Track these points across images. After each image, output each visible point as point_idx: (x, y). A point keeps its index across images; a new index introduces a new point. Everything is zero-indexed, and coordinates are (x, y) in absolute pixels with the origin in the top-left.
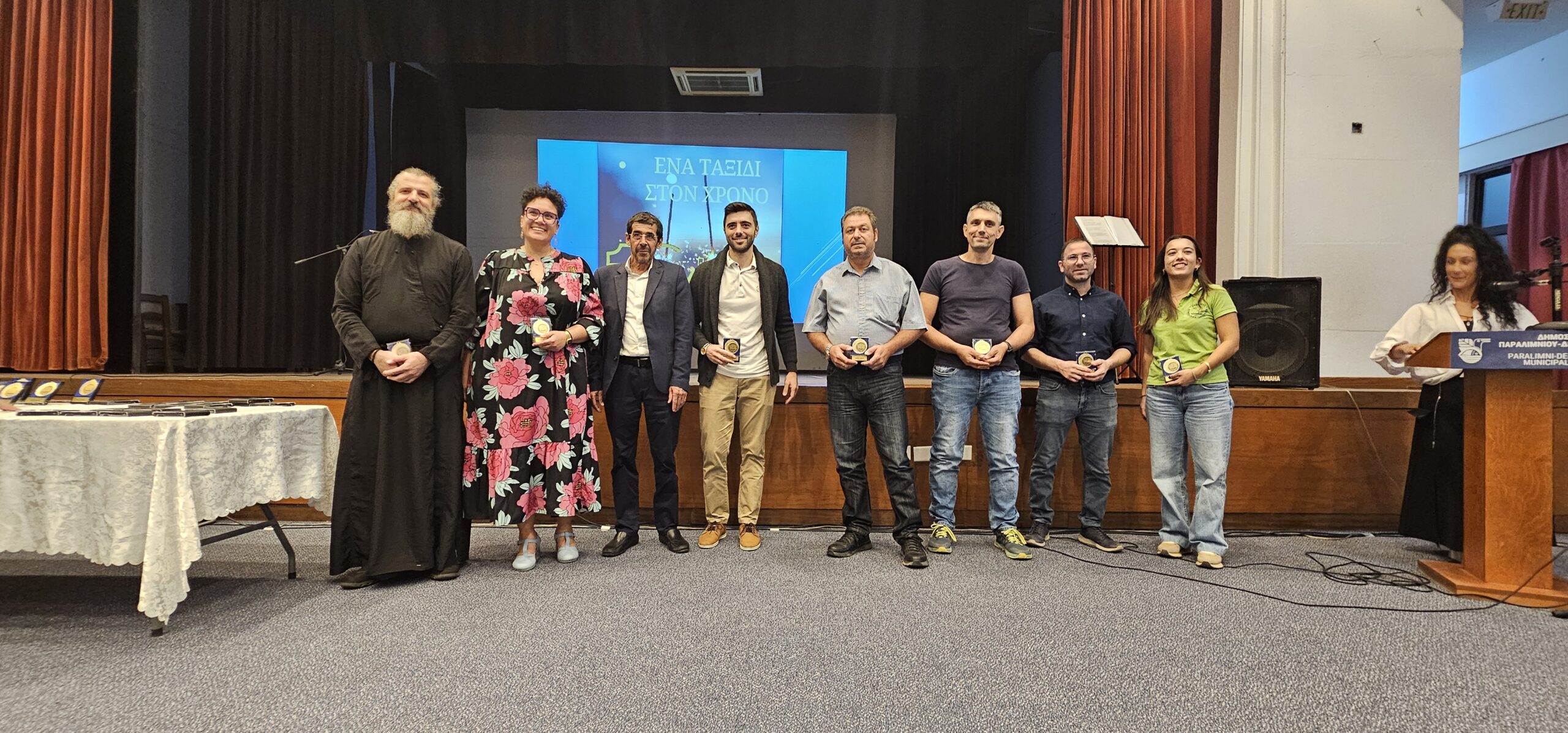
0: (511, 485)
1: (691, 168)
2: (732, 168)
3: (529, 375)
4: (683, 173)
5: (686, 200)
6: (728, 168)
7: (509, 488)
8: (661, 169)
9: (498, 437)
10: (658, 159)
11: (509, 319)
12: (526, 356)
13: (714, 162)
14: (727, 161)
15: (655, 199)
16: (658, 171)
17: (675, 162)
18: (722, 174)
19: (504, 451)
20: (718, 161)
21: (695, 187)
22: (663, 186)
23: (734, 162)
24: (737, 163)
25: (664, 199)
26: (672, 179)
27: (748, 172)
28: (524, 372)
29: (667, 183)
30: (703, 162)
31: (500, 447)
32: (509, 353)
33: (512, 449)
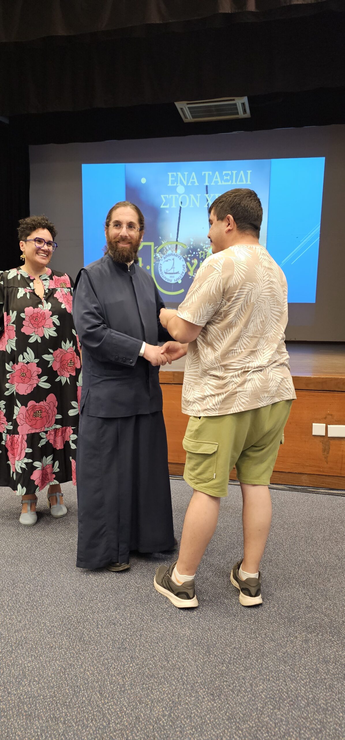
0: (26, 464)
1: (195, 180)
2: (228, 178)
3: (40, 376)
4: (189, 184)
5: (191, 206)
6: (225, 178)
7: (24, 466)
8: (173, 182)
9: (15, 425)
10: (170, 174)
11: (23, 330)
12: (37, 361)
13: (214, 173)
14: (224, 172)
15: (168, 206)
16: (170, 184)
17: (183, 175)
18: (220, 183)
19: (21, 436)
20: (217, 173)
21: (199, 195)
22: (174, 196)
23: (230, 172)
24: (232, 173)
25: (175, 206)
26: (181, 189)
27: (241, 180)
28: (35, 374)
29: (177, 193)
30: (205, 174)
31: (18, 433)
32: (24, 358)
33: (27, 435)
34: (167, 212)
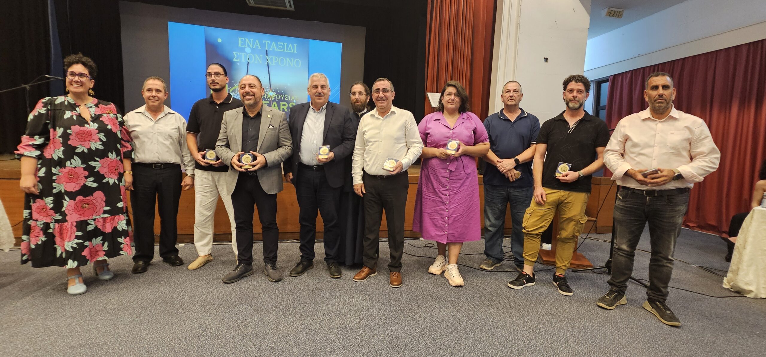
0: (76, 243)
1: (258, 45)
2: (282, 47)
3: (86, 178)
4: (254, 47)
5: (256, 62)
6: (279, 46)
7: (75, 246)
8: (242, 44)
9: (64, 214)
10: (240, 39)
12: (84, 166)
13: (271, 43)
14: (278, 43)
15: (238, 60)
16: (240, 46)
17: (250, 41)
18: (276, 50)
19: (70, 223)
20: (274, 43)
21: (261, 56)
22: (243, 54)
23: (282, 43)
24: (284, 45)
25: (244, 60)
26: (248, 50)
27: (290, 50)
29: (245, 52)
30: (265, 42)
31: (66, 221)
32: (71, 164)
33: (77, 222)
34: (238, 64)
